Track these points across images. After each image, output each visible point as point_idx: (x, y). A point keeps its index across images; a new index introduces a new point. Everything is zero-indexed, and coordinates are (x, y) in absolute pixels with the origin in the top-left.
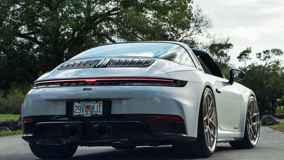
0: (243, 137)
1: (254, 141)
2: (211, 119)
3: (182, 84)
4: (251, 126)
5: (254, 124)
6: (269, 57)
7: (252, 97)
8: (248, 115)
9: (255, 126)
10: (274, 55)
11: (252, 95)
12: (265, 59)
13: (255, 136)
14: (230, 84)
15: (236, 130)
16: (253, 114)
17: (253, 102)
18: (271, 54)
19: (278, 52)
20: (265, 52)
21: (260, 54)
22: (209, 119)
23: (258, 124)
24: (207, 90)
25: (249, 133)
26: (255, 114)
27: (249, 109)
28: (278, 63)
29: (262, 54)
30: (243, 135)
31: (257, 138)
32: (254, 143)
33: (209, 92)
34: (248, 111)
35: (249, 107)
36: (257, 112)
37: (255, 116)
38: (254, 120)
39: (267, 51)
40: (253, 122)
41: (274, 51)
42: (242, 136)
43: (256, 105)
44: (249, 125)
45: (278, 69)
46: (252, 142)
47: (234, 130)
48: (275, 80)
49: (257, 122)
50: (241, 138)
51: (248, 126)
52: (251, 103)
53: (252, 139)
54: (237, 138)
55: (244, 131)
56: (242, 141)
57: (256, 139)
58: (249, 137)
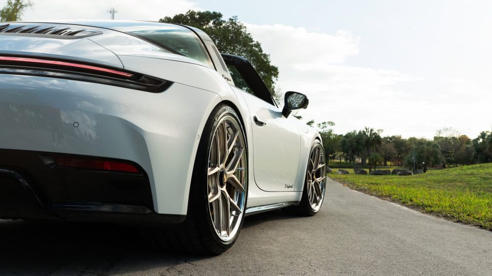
0: (300, 200)
1: (316, 205)
2: (233, 171)
3: (158, 85)
4: (313, 183)
5: (318, 180)
6: (326, 127)
7: (317, 141)
8: (310, 167)
9: (319, 182)
10: (329, 126)
11: (318, 138)
12: (323, 128)
13: (318, 198)
14: (283, 116)
15: (290, 189)
16: (317, 166)
17: (319, 149)
18: (327, 125)
19: (332, 124)
20: (323, 123)
21: (320, 124)
22: (228, 173)
23: (323, 180)
24: (225, 110)
25: (310, 193)
26: (320, 166)
27: (311, 158)
28: (331, 131)
29: (321, 125)
30: (301, 197)
31: (321, 201)
32: (315, 208)
33: (230, 114)
34: (311, 162)
35: (312, 155)
36: (322, 163)
37: (320, 169)
38: (318, 174)
39: (325, 123)
40: (317, 177)
41: (329, 123)
42: (299, 198)
43: (322, 154)
44: (310, 182)
45: (331, 134)
46: (313, 206)
47: (287, 189)
48: (329, 142)
49: (322, 177)
50: (297, 202)
51: (308, 184)
52: (315, 150)
53: (314, 202)
54: (291, 202)
55: (302, 191)
56: (298, 206)
57: (319, 201)
58: (310, 200)
